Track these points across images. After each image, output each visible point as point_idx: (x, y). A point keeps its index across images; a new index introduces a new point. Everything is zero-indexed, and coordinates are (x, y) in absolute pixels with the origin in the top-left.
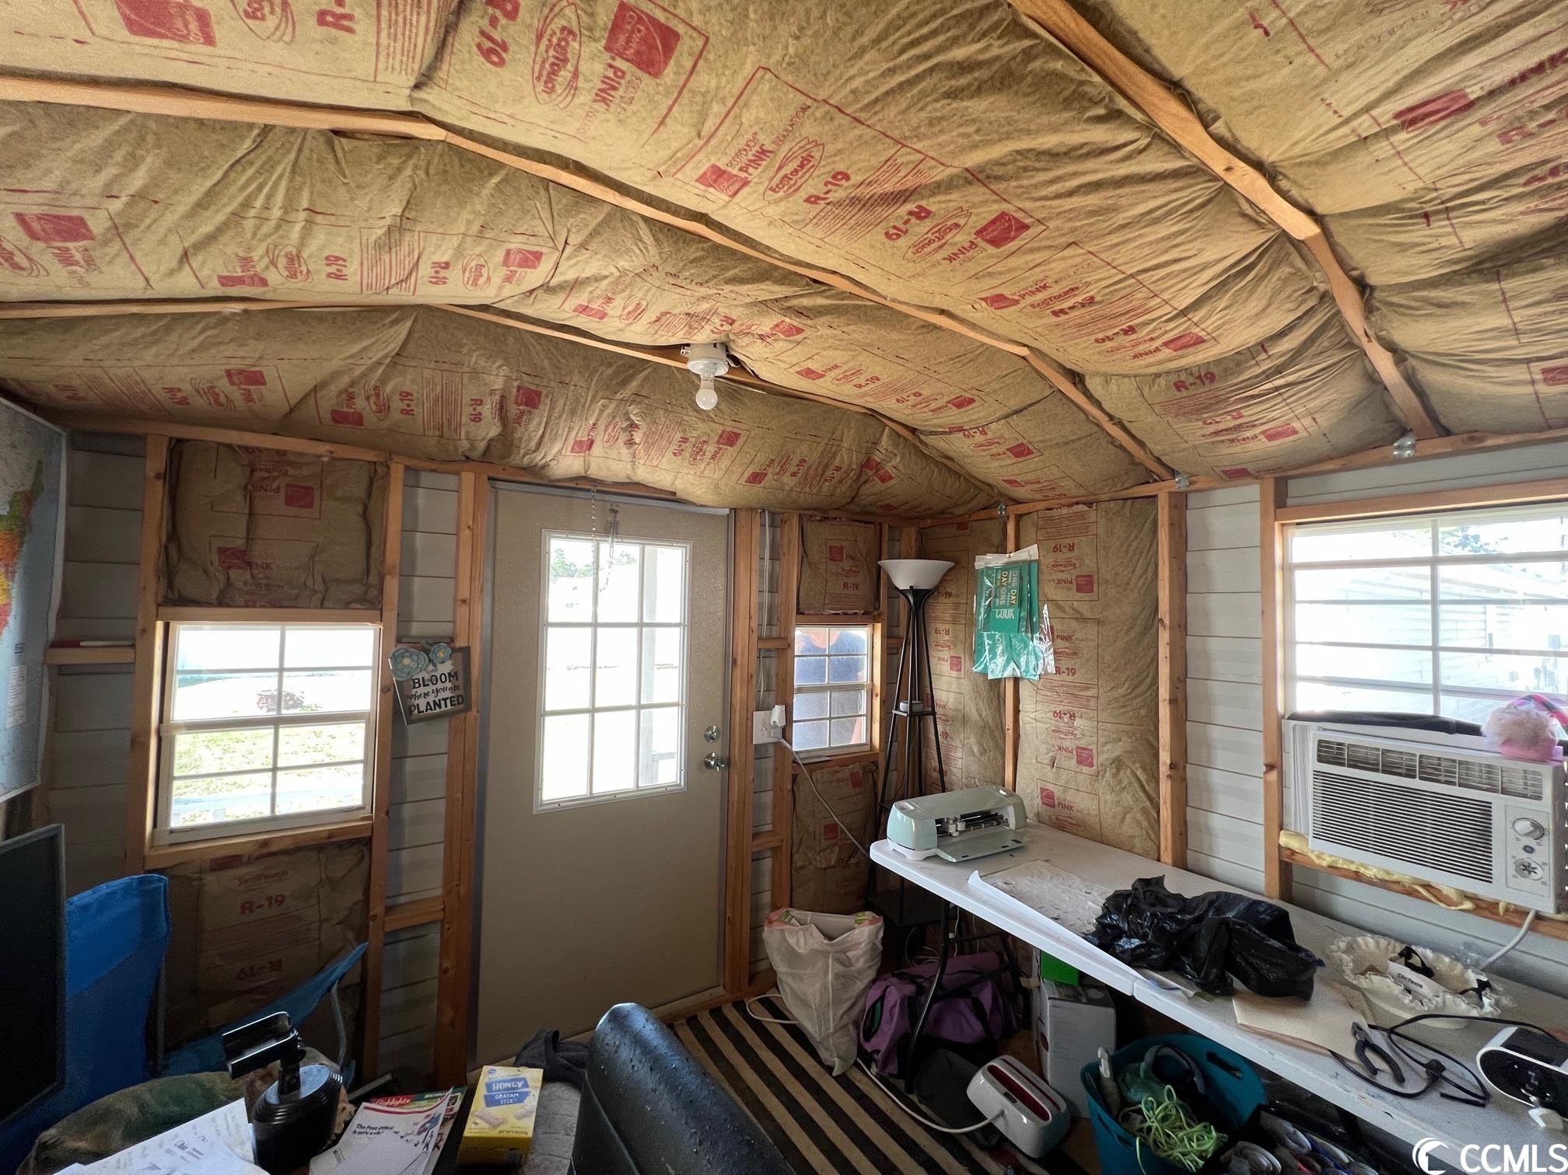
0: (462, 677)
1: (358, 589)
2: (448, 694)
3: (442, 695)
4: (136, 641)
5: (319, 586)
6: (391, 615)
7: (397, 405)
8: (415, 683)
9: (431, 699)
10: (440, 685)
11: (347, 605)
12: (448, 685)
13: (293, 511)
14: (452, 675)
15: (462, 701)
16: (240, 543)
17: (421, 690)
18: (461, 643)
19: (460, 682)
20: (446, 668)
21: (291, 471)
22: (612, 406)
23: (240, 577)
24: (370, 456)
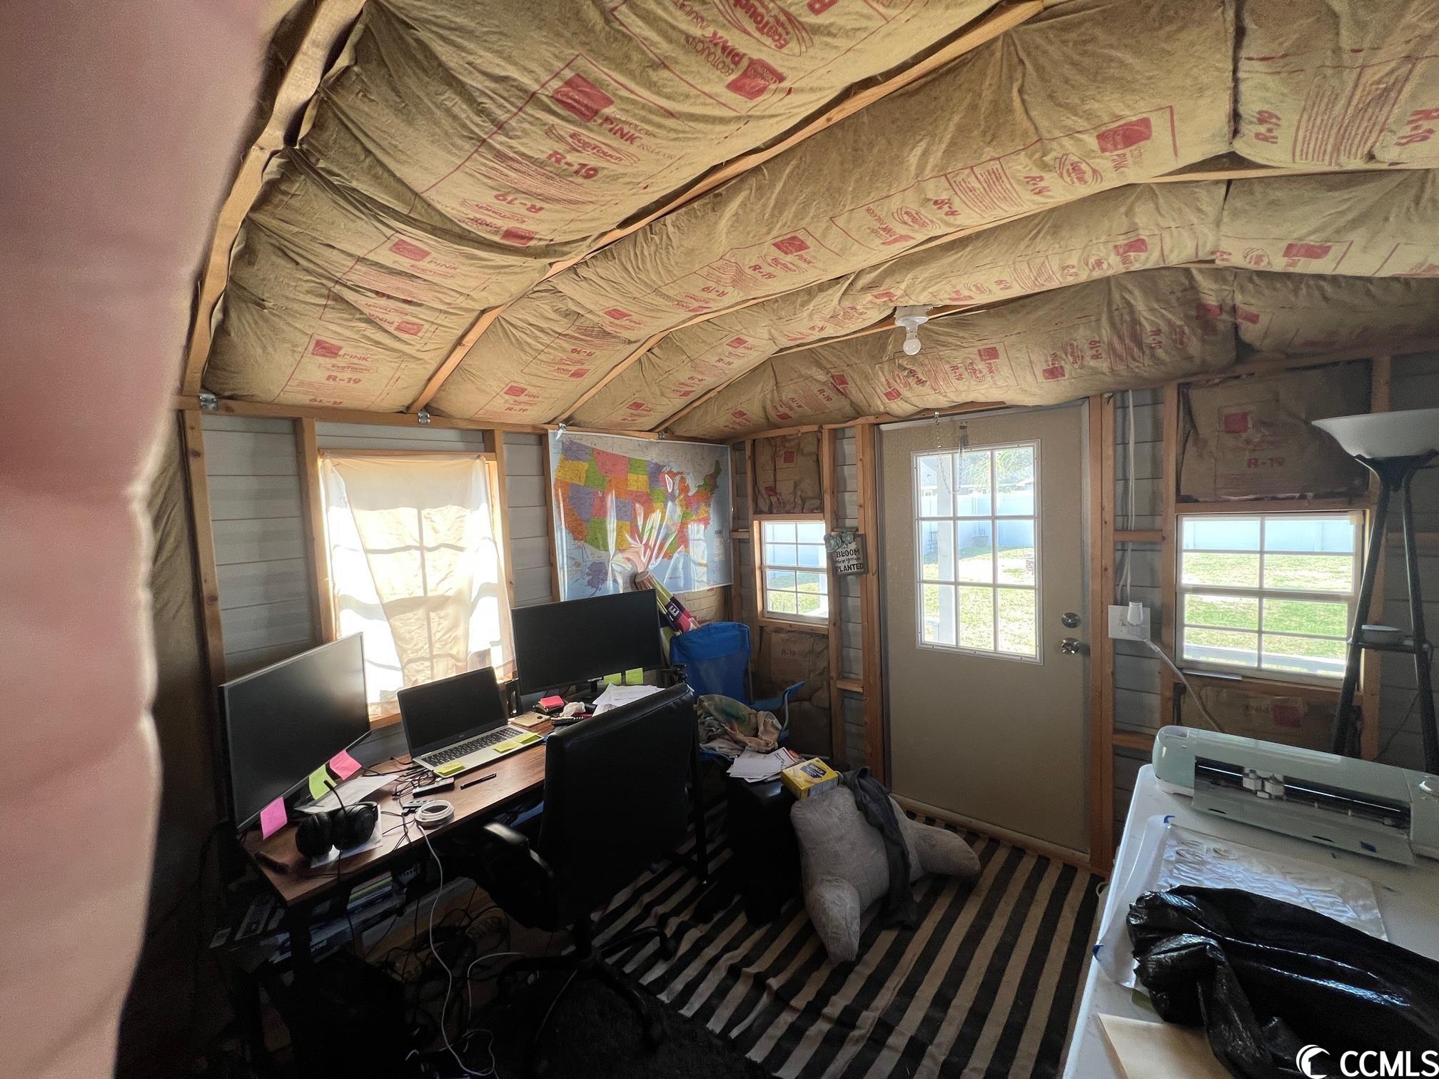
0: (862, 551)
1: (817, 502)
2: (855, 562)
3: (852, 562)
4: (749, 528)
5: (799, 502)
6: (828, 515)
8: (838, 555)
9: (846, 564)
10: (850, 557)
11: (812, 511)
12: (854, 556)
13: (786, 465)
14: (856, 551)
15: (863, 567)
16: (772, 484)
17: (841, 559)
18: (861, 532)
19: (861, 556)
20: (853, 546)
21: (787, 445)
23: (774, 499)
24: (815, 428)
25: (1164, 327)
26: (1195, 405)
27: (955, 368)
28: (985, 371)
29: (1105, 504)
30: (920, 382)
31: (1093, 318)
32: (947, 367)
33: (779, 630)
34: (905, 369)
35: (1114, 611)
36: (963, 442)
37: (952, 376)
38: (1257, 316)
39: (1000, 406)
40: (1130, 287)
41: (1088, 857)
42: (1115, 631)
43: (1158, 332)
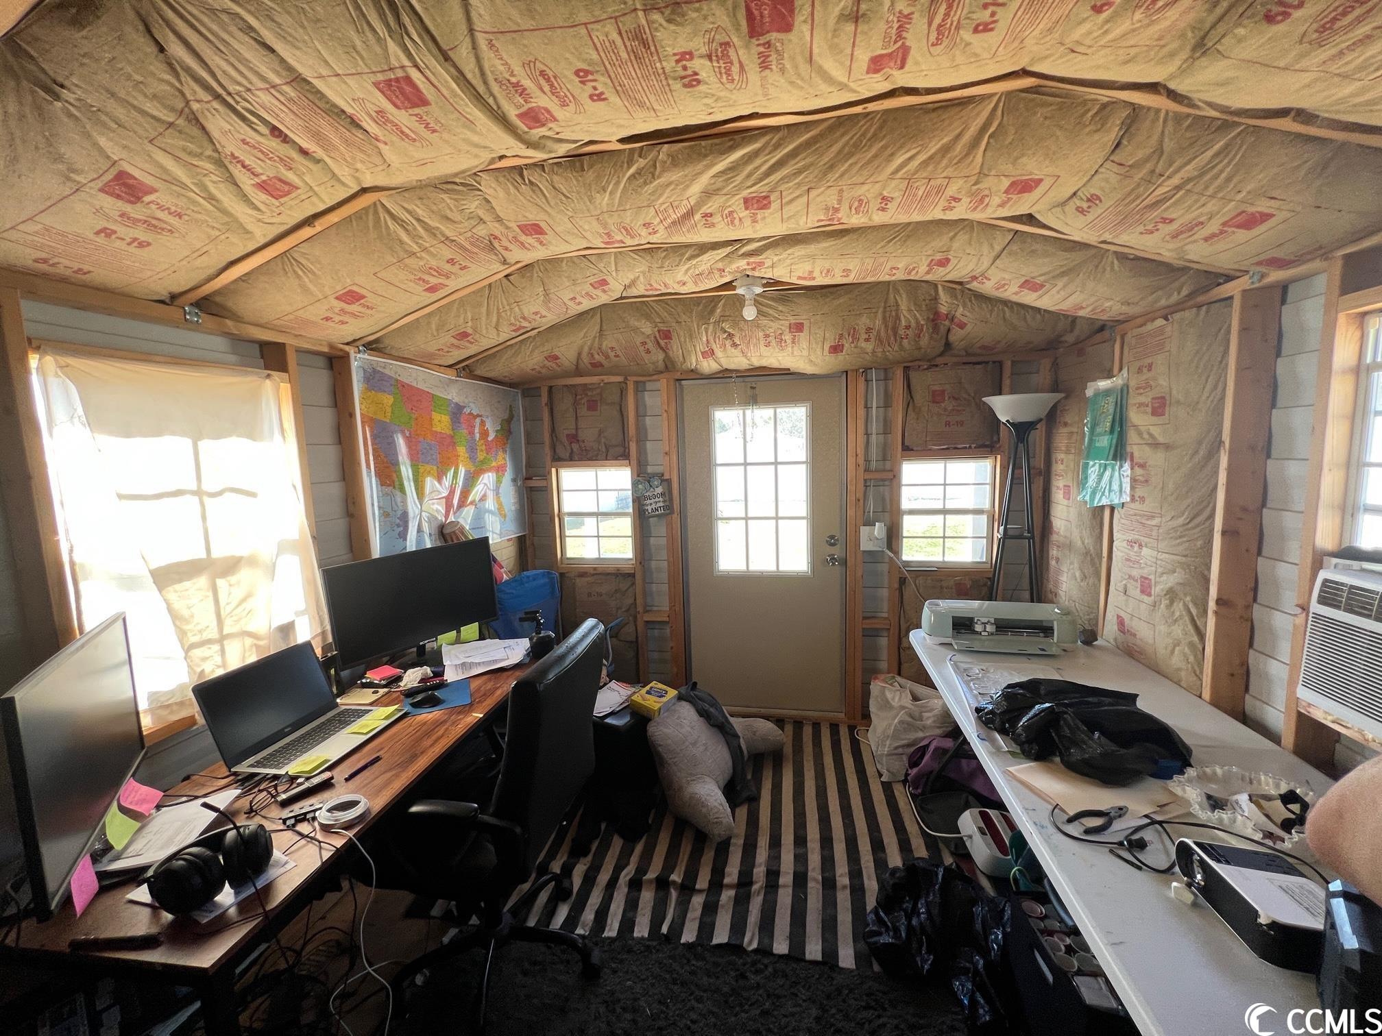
0: (667, 494)
1: (621, 450)
2: (661, 504)
3: (659, 505)
4: (546, 476)
5: (604, 450)
6: (634, 462)
7: (612, 354)
8: (646, 498)
9: (653, 506)
10: (657, 500)
11: (616, 459)
12: (661, 499)
13: (590, 413)
14: (663, 494)
15: (669, 508)
16: (574, 432)
17: (648, 502)
18: (666, 477)
19: (667, 498)
20: (659, 490)
21: (590, 393)
22: (711, 327)
23: (575, 447)
24: (620, 379)
25: (913, 324)
26: (914, 382)
27: (767, 336)
28: (789, 341)
29: (859, 452)
30: (735, 345)
31: (874, 310)
32: (761, 334)
33: (583, 574)
34: (725, 332)
35: (864, 530)
36: (753, 400)
37: (762, 342)
38: (966, 324)
39: (786, 373)
40: (902, 291)
41: (843, 715)
42: (866, 545)
43: (908, 327)
